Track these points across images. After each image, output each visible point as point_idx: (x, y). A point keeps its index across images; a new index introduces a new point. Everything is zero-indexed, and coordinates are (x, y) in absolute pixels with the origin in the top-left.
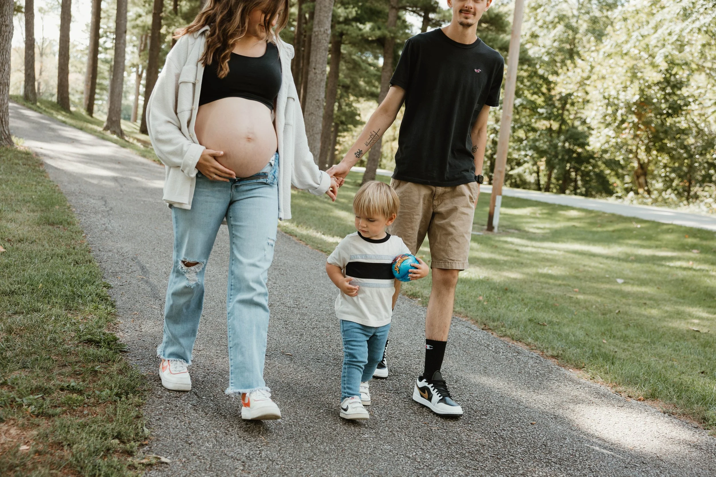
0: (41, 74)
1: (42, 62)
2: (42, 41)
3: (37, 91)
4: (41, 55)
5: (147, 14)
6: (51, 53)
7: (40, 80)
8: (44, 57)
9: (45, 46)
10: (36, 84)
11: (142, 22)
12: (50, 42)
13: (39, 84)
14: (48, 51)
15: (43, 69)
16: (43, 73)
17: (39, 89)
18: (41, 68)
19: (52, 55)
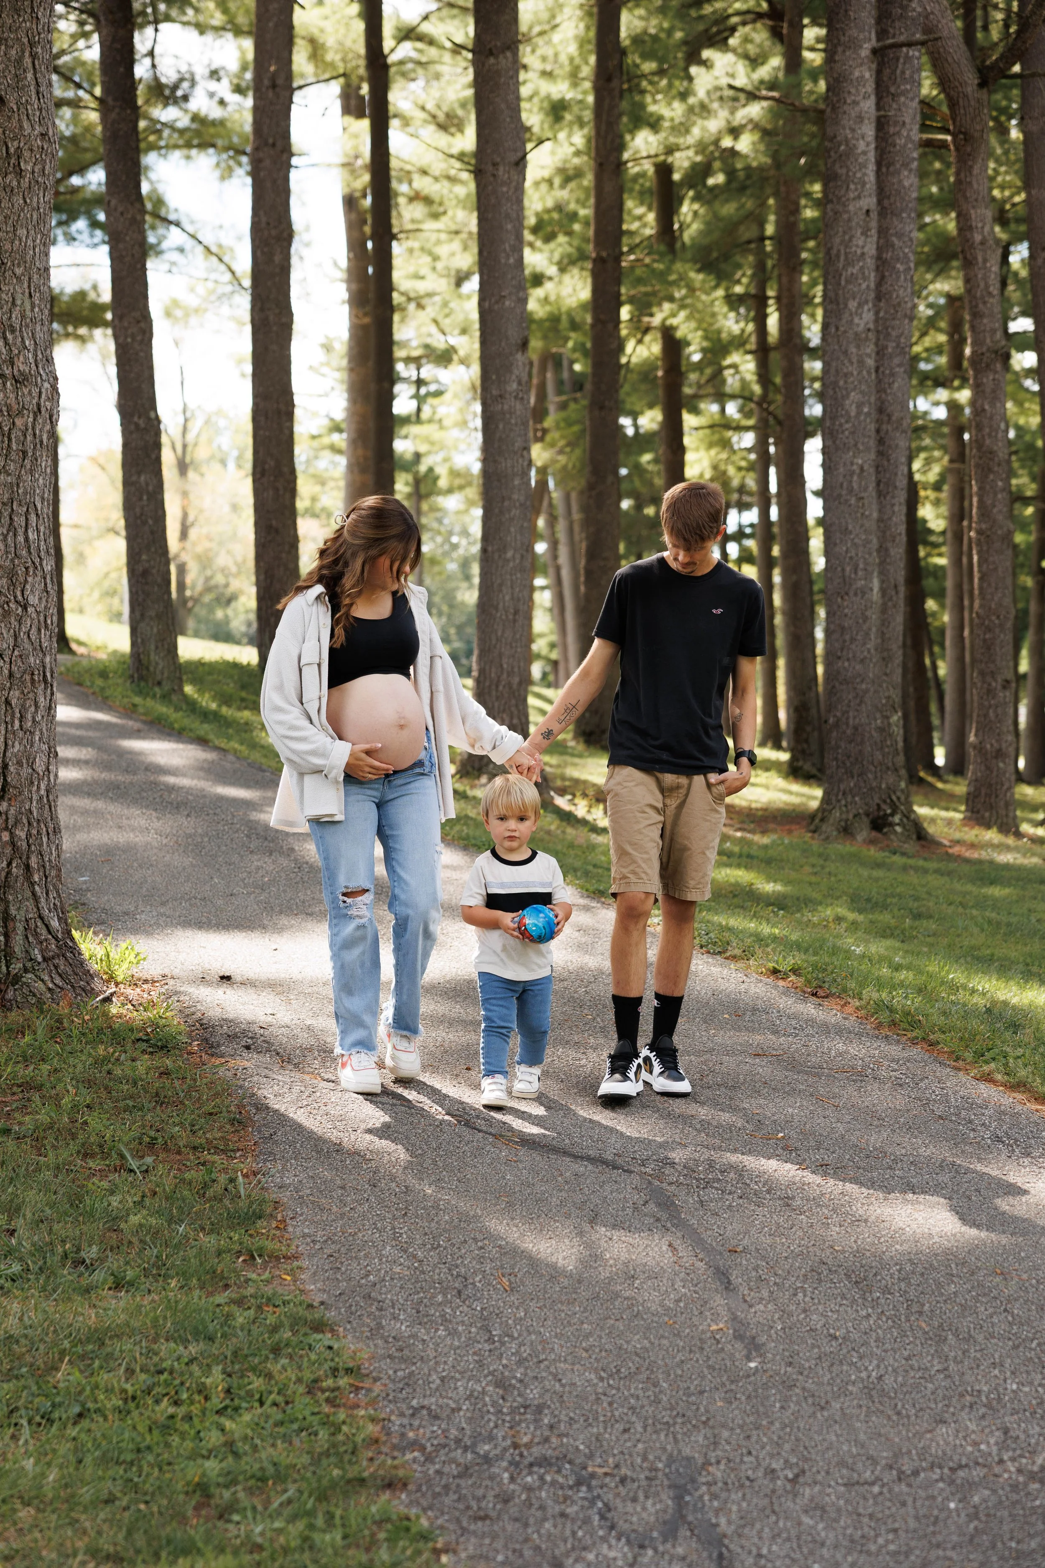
0: (184, 535)
1: (185, 494)
2: (181, 420)
3: (174, 595)
4: (183, 467)
5: (563, 269)
6: (212, 457)
7: (185, 557)
8: (191, 474)
9: (190, 437)
10: (173, 569)
11: (546, 300)
12: (207, 422)
13: (182, 570)
14: (201, 453)
15: (191, 518)
16: (193, 533)
17: (181, 586)
18: (185, 515)
19: (217, 466)
